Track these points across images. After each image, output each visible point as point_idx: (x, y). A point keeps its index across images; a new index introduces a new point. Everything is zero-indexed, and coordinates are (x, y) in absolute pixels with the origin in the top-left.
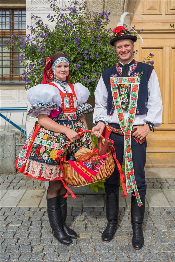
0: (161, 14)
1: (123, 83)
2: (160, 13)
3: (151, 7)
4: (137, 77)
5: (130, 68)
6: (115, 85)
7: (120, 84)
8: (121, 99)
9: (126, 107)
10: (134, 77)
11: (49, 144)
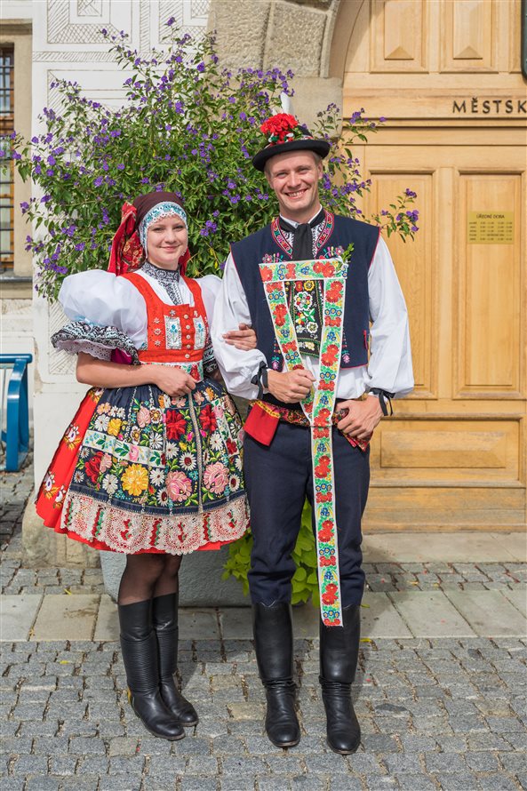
0: (428, 73)
1: (300, 277)
2: (424, 70)
3: (395, 52)
4: (340, 259)
5: (316, 232)
6: (275, 285)
7: (290, 280)
8: (296, 325)
9: (315, 347)
10: (331, 260)
11: (117, 450)
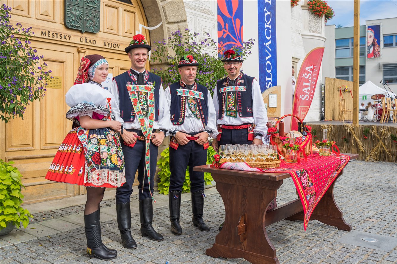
11: (107, 150)
